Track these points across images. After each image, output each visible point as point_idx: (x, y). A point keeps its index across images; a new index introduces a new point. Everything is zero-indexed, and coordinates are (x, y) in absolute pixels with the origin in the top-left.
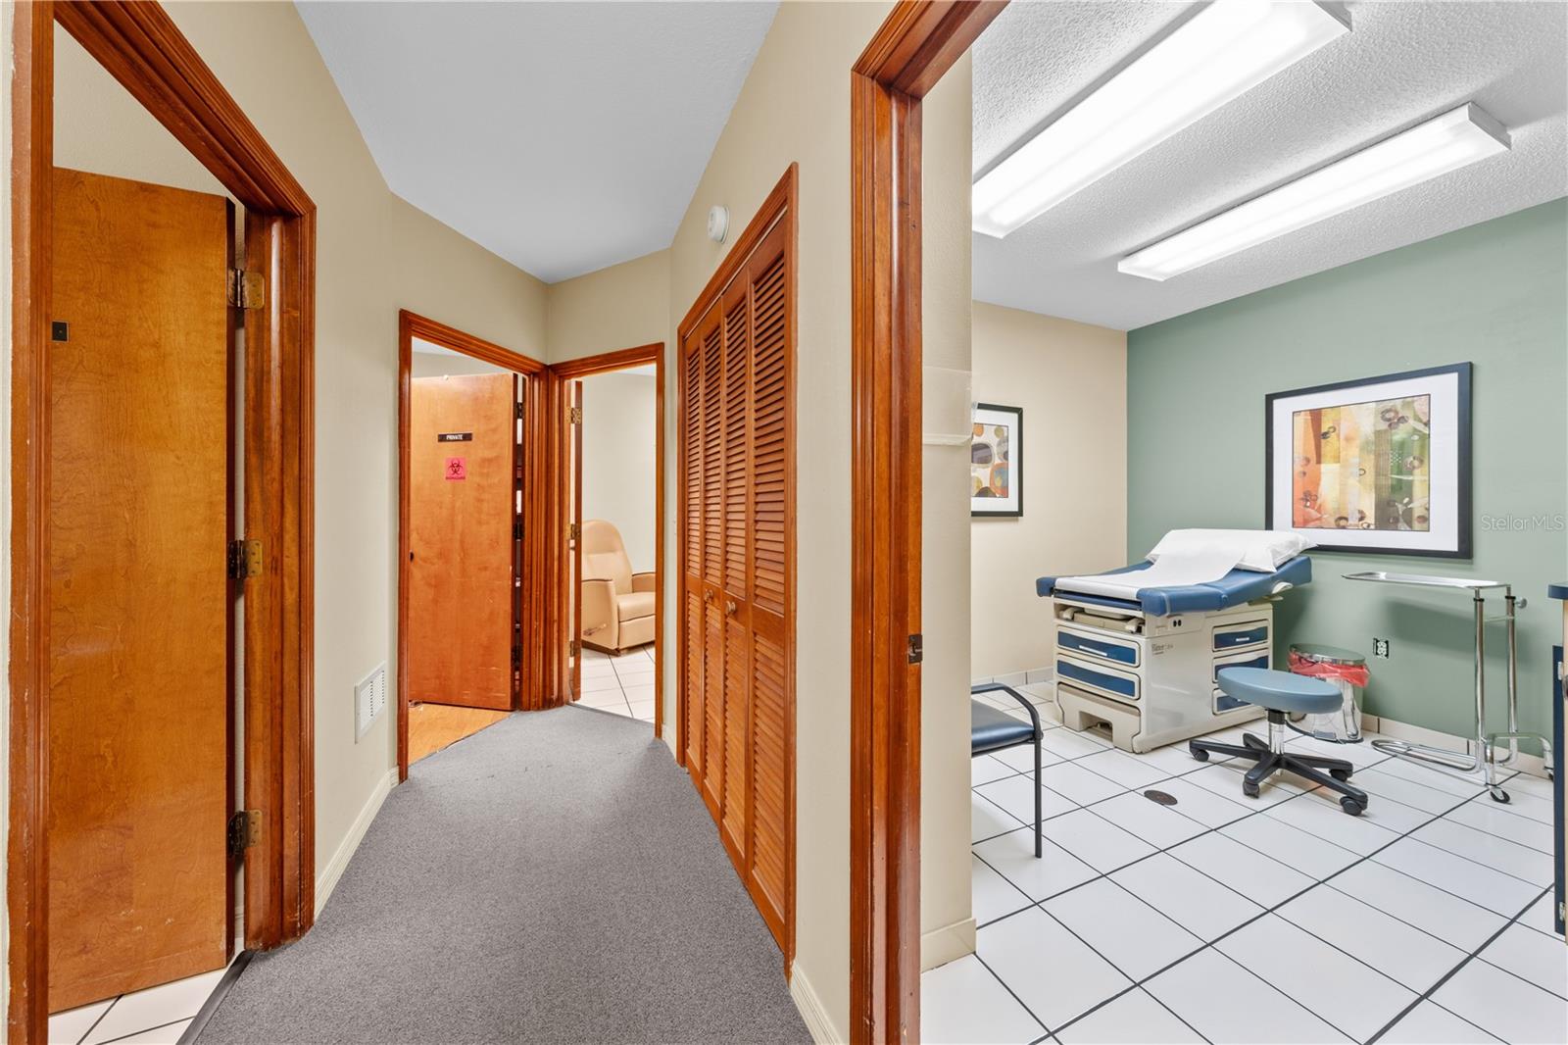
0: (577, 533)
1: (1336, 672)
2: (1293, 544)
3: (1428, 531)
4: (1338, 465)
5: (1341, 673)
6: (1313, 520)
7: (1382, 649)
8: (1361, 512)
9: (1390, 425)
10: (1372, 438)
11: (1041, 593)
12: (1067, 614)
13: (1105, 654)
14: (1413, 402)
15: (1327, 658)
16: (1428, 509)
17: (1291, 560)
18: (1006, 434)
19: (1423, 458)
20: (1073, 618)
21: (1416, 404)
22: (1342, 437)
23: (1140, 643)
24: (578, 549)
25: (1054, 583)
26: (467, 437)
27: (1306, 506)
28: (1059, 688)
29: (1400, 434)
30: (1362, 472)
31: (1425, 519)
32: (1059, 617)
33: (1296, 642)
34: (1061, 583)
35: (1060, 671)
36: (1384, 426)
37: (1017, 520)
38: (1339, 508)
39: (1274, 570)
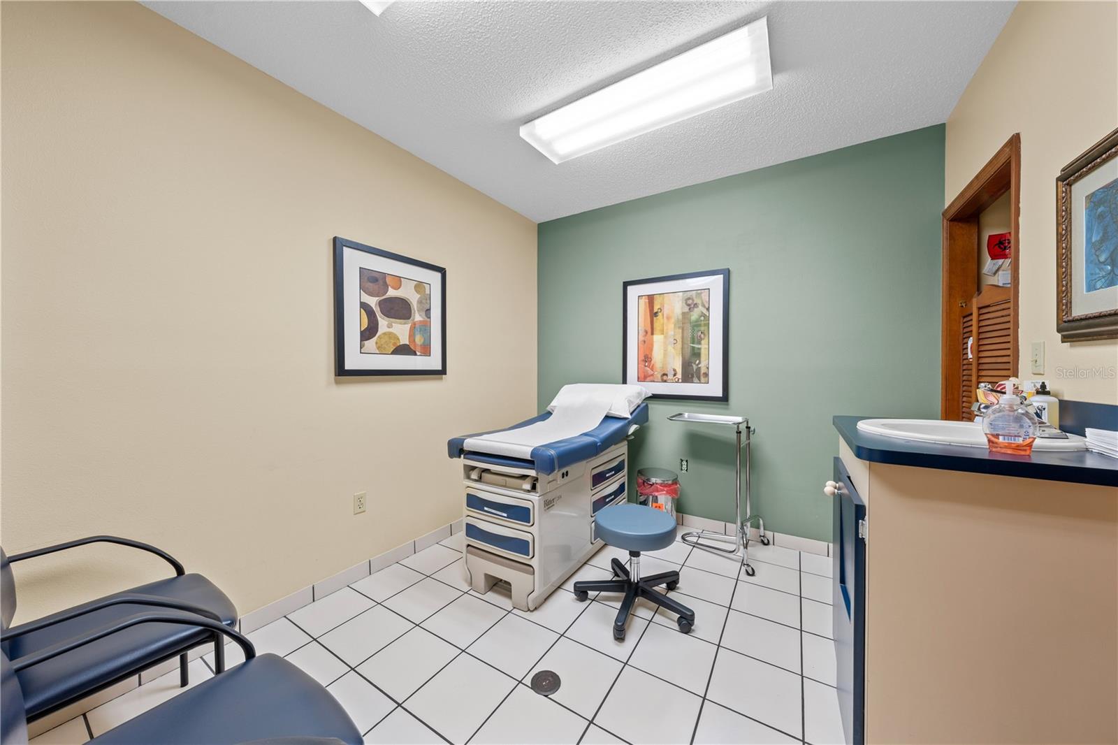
1: (663, 490)
2: (639, 394)
3: (708, 383)
4: (662, 336)
5: (667, 491)
6: (649, 376)
7: (684, 467)
8: (674, 370)
9: (690, 309)
10: (680, 317)
11: (451, 455)
12: (474, 475)
13: (505, 515)
14: (701, 293)
15: (659, 481)
16: (708, 368)
17: (639, 406)
18: (427, 292)
19: (706, 333)
20: (480, 478)
21: (703, 295)
22: (665, 316)
23: (533, 501)
25: (462, 445)
27: (646, 366)
28: (468, 552)
29: (694, 316)
30: (675, 342)
31: (706, 375)
32: (468, 477)
33: (640, 468)
34: (470, 444)
35: (468, 534)
36: (686, 309)
37: (442, 379)
38: (663, 368)
39: (630, 417)
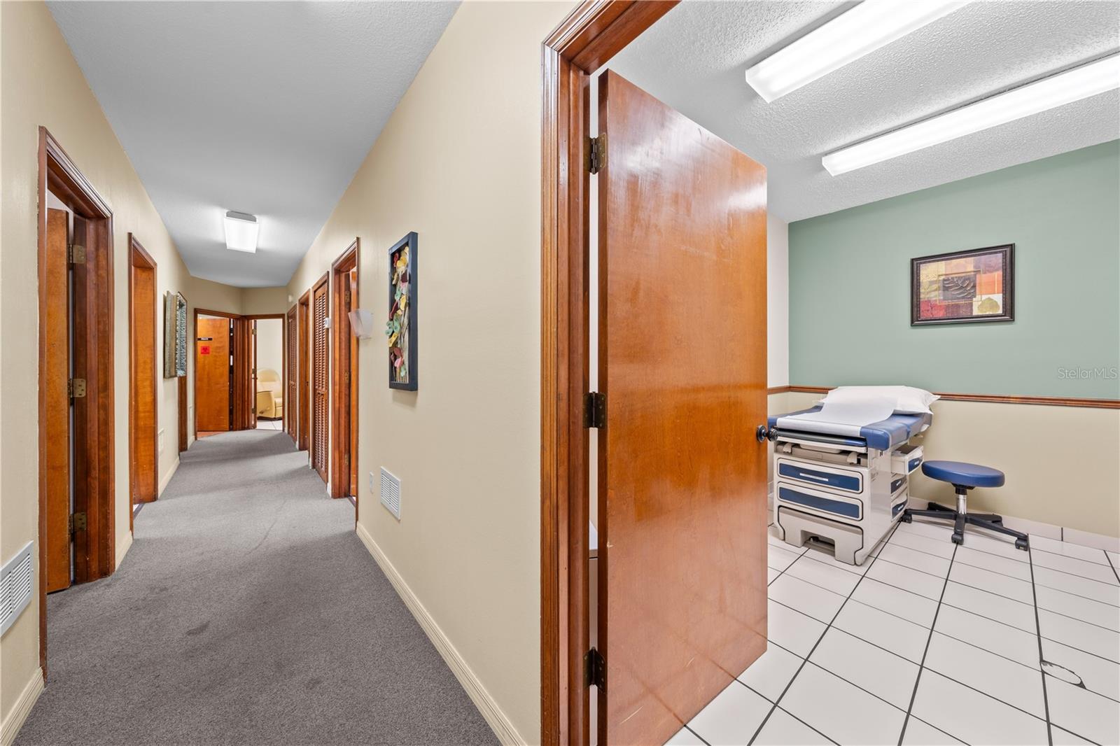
0: (255, 372)
24: (256, 379)
26: (210, 339)
